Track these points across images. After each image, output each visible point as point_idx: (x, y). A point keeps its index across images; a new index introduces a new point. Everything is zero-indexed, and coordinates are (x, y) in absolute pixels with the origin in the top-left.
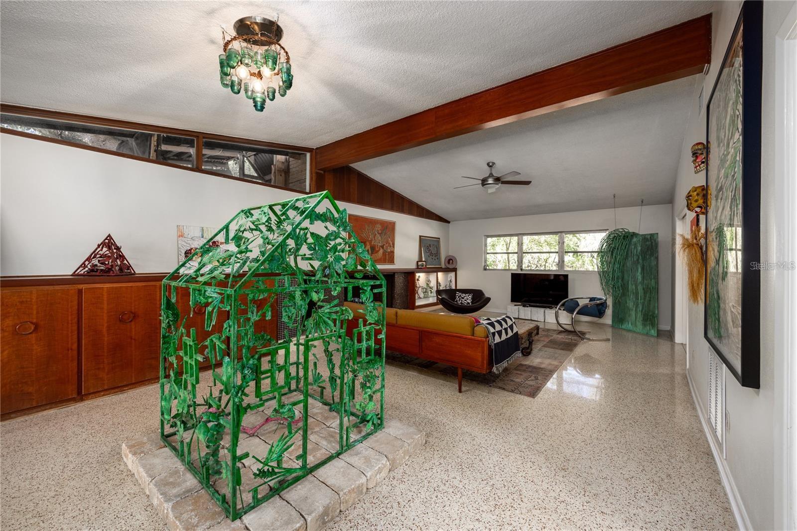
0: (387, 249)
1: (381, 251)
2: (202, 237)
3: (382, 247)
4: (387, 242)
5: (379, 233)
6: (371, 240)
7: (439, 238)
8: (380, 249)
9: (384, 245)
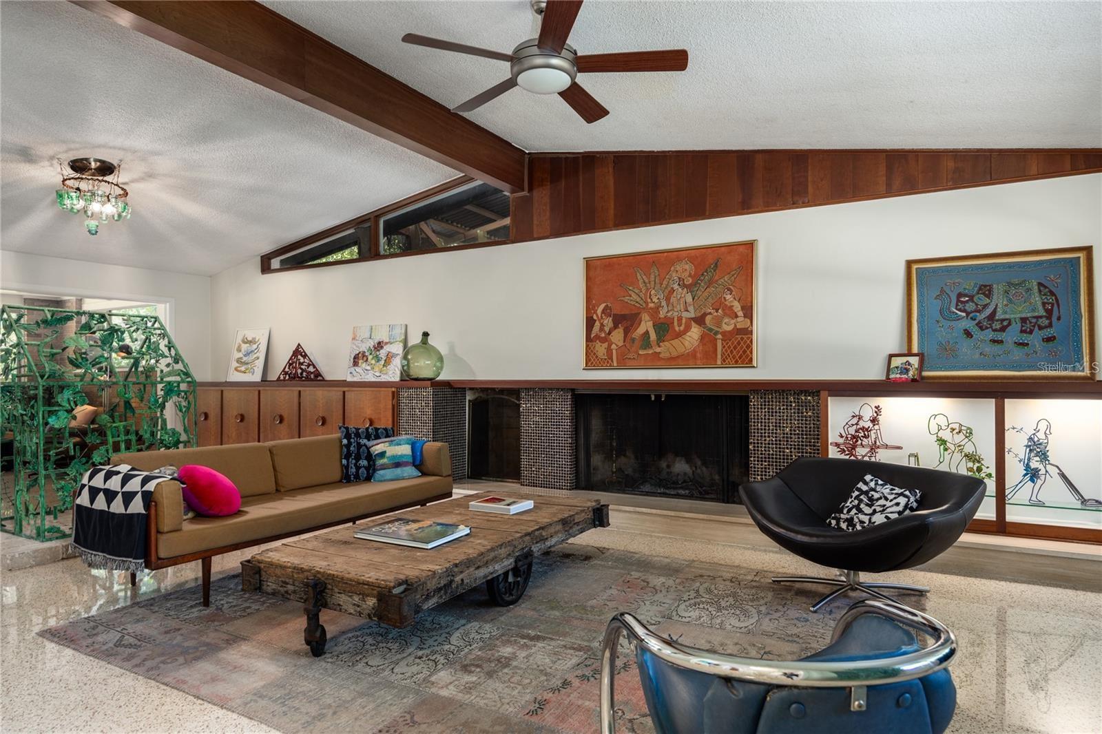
0: (719, 324)
1: (695, 332)
2: (370, 338)
3: (700, 320)
4: (720, 305)
5: (683, 286)
6: (659, 306)
7: (1088, 250)
8: (688, 328)
9: (705, 315)
